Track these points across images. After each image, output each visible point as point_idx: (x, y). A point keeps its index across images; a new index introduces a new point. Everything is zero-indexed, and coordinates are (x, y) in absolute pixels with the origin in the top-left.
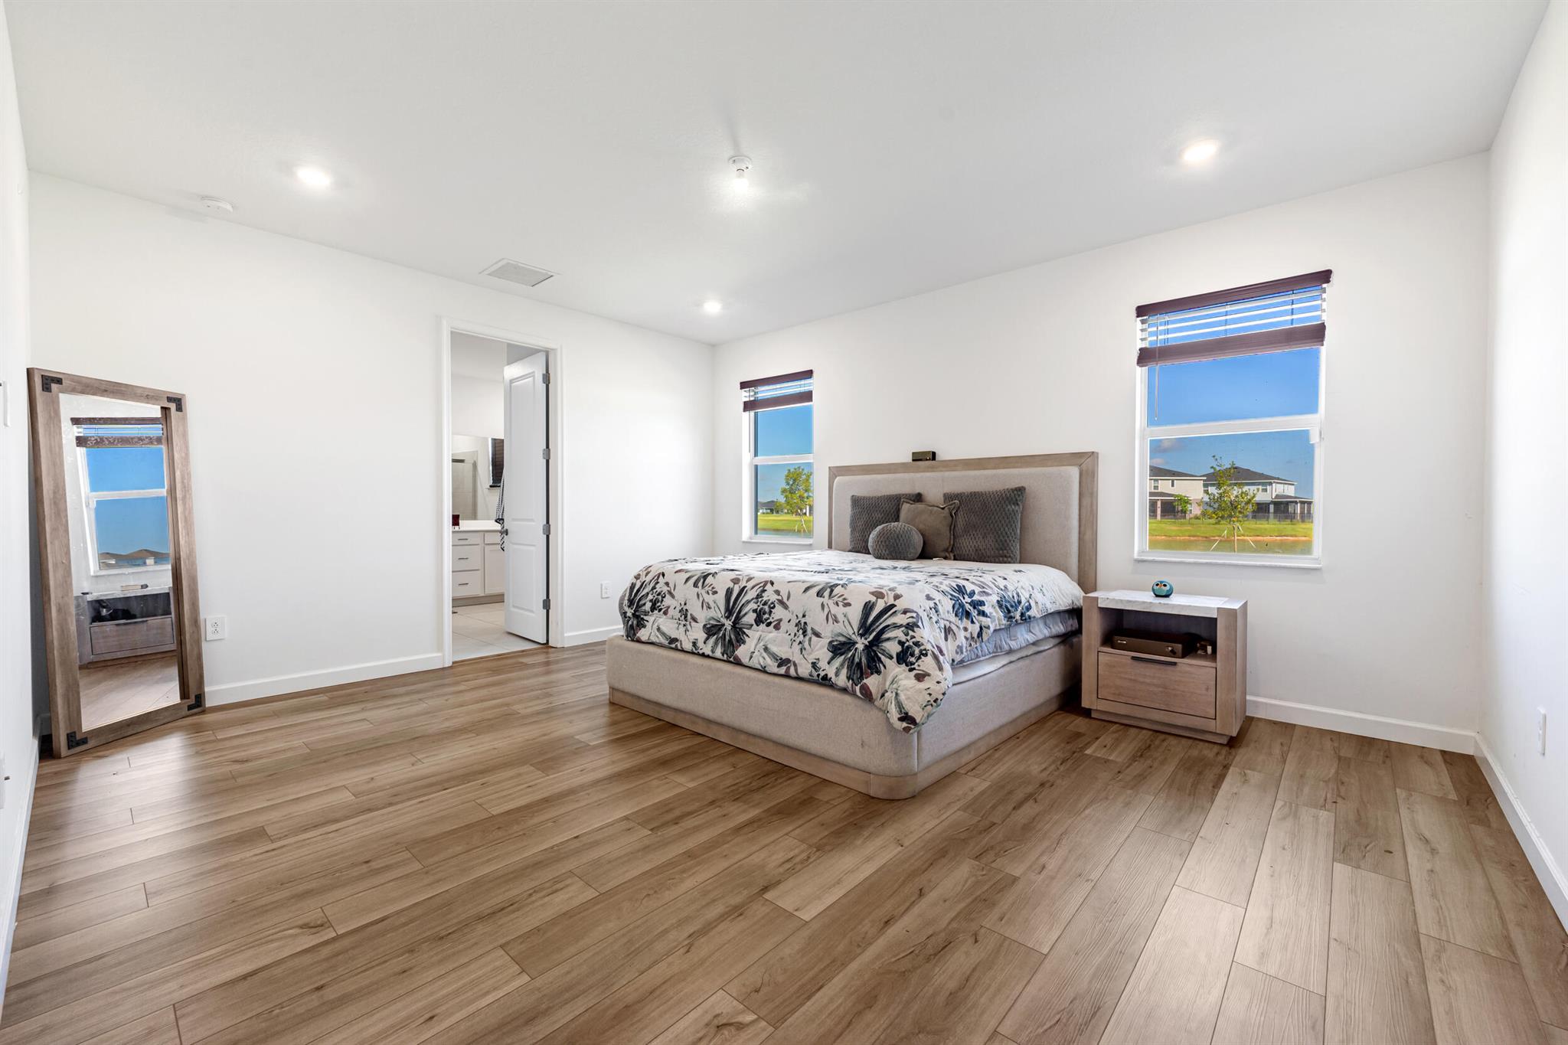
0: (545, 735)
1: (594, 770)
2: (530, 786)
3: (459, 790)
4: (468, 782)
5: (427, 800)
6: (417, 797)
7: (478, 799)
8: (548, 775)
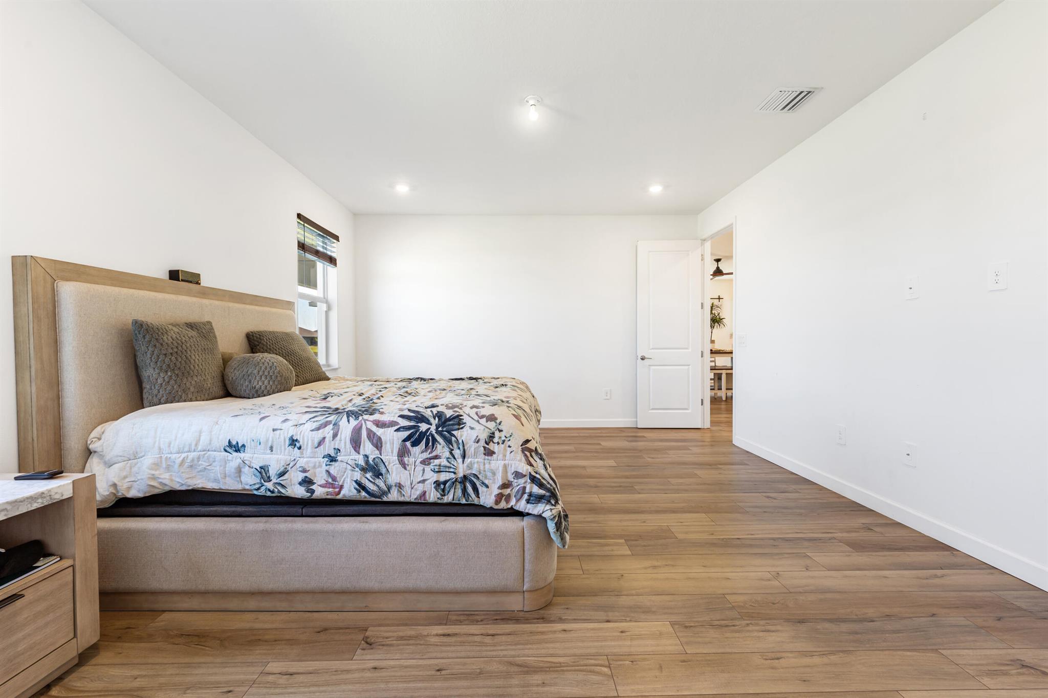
0: (655, 567)
1: (637, 520)
2: (682, 523)
3: (728, 535)
4: (723, 539)
5: (748, 535)
6: (755, 539)
7: (714, 525)
8: (667, 526)
